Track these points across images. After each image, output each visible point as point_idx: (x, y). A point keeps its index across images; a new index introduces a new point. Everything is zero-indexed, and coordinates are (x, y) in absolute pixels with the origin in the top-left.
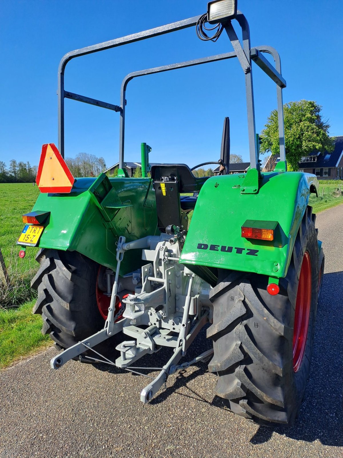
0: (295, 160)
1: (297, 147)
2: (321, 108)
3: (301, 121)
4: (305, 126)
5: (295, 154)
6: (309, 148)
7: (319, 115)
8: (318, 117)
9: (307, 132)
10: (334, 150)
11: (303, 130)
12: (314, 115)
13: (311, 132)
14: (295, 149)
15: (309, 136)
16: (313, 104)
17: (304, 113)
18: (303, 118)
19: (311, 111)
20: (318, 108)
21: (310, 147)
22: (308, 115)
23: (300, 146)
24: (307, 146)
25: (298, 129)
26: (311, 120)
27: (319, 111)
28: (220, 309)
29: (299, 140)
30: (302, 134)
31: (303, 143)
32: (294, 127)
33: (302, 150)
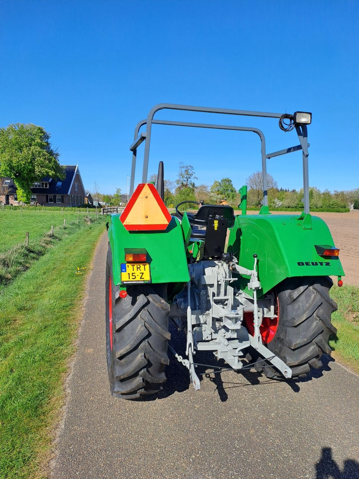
0: (28, 185)
1: (29, 171)
2: (50, 136)
3: (31, 145)
4: (36, 151)
5: (27, 179)
6: (42, 173)
7: (48, 142)
8: (48, 144)
9: (39, 157)
10: (66, 178)
11: (35, 155)
12: (43, 141)
13: (43, 158)
14: (27, 174)
15: (41, 162)
16: (42, 130)
17: (33, 137)
18: (33, 143)
19: (41, 137)
20: (47, 134)
21: (44, 173)
22: (38, 140)
23: (33, 171)
24: (40, 172)
25: (29, 153)
26: (42, 146)
27: (48, 139)
28: (300, 304)
29: (30, 164)
30: (34, 159)
31: (36, 168)
32: (25, 150)
33: (34, 175)
